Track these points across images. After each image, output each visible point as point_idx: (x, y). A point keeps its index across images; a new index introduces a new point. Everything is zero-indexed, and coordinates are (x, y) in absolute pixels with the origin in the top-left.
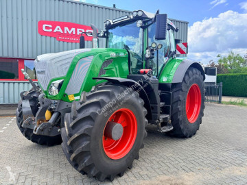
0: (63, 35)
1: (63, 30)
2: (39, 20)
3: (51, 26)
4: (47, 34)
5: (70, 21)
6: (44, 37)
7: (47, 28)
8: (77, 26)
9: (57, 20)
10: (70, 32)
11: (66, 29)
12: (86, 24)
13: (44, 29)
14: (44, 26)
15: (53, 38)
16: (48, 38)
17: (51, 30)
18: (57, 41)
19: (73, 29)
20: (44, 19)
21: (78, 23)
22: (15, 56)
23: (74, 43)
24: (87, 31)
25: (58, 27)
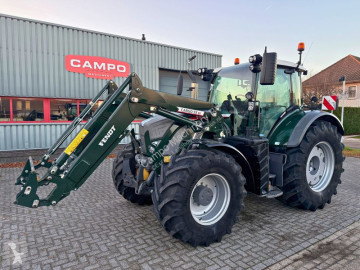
0: (93, 70)
1: (93, 65)
2: (66, 54)
3: (79, 61)
4: (75, 70)
5: (99, 55)
6: (72, 73)
7: (75, 63)
8: (107, 61)
9: (86, 54)
10: (100, 68)
11: (96, 64)
12: (116, 58)
13: (72, 64)
14: (72, 61)
15: (81, 75)
16: (77, 74)
17: (79, 66)
18: (86, 78)
19: (103, 64)
20: (71, 54)
21: (108, 57)
22: (42, 95)
23: (104, 80)
24: (118, 66)
25: (87, 62)
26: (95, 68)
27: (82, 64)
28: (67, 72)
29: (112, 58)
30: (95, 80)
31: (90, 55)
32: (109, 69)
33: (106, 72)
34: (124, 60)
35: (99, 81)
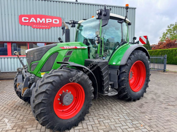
0: (37, 24)
3: (27, 18)
4: (25, 24)
5: (41, 14)
6: (23, 26)
7: (25, 20)
9: (32, 14)
10: (41, 22)
11: (38, 19)
12: (52, 15)
13: (23, 21)
14: (23, 18)
15: (29, 27)
16: (26, 26)
17: (27, 21)
18: (32, 29)
19: (44, 19)
21: (47, 14)
23: (44, 30)
24: (54, 20)
25: (32, 18)
26: (38, 22)
27: (29, 20)
28: (20, 25)
29: (50, 15)
30: (38, 29)
31: (35, 14)
32: (47, 22)
33: (45, 24)
34: (58, 16)
35: (41, 30)
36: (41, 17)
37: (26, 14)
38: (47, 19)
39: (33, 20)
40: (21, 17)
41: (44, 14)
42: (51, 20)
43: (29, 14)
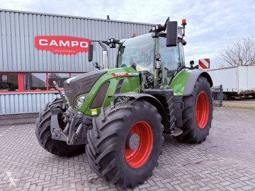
0: (59, 47)
1: (58, 43)
2: (35, 36)
3: (46, 41)
4: (43, 48)
5: (64, 35)
6: (40, 51)
7: (43, 42)
10: (65, 45)
11: (61, 42)
13: (40, 44)
14: (40, 41)
18: (53, 54)
19: (68, 42)
22: (15, 70)
23: (69, 55)
24: (81, 43)
25: (53, 41)
26: (60, 45)
27: (49, 42)
28: (36, 50)
29: (75, 36)
30: (61, 55)
31: (56, 35)
32: (73, 45)
33: (70, 48)
34: (87, 38)
35: (65, 56)
36: (65, 39)
37: (44, 35)
38: (72, 42)
39: (53, 43)
40: (37, 39)
41: (68, 35)
42: (77, 42)
43: (48, 35)
